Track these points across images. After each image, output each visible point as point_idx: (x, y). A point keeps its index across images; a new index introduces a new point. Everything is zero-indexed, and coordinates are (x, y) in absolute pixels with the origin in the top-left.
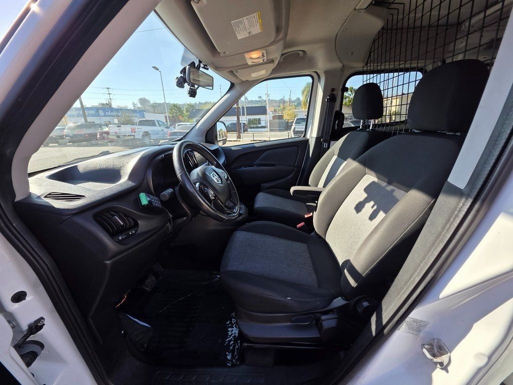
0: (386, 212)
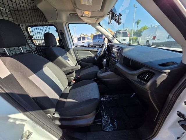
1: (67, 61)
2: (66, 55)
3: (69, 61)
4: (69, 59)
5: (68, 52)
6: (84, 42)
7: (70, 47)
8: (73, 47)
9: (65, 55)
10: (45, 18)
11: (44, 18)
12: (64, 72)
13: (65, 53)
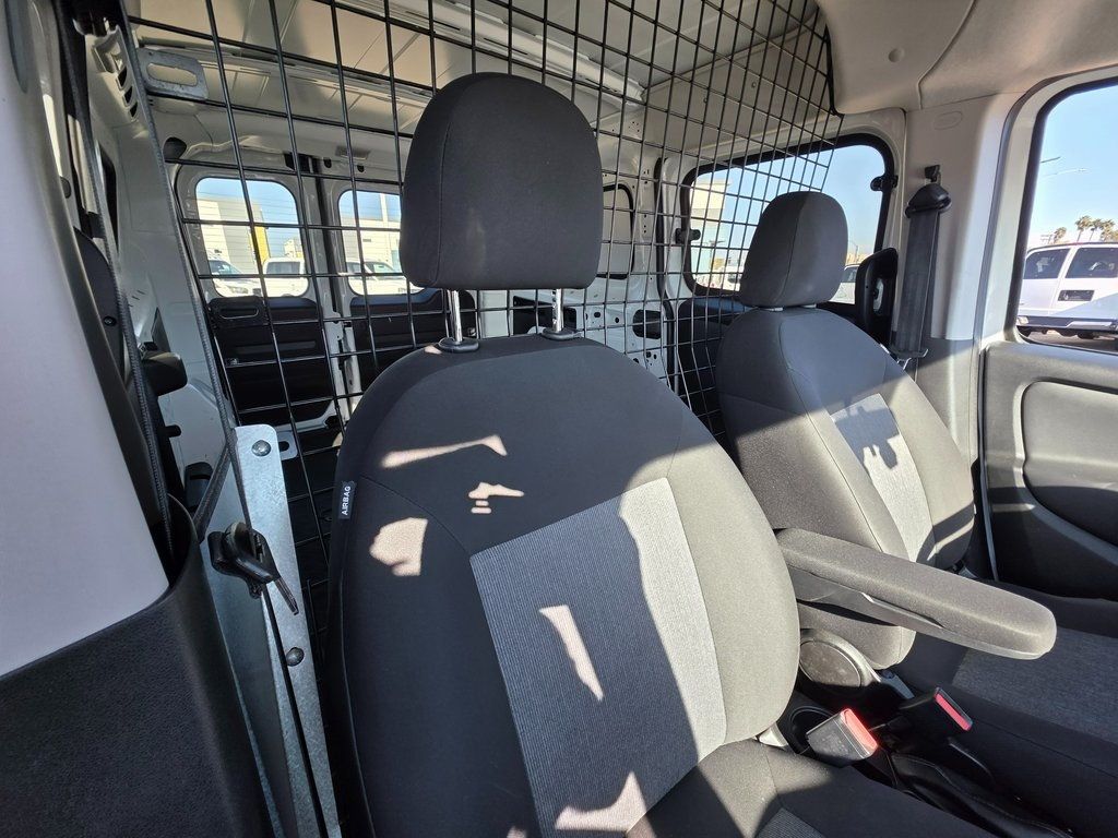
0: (895, 433)
1: (873, 461)
2: (887, 399)
3: (890, 460)
4: (897, 443)
5: (911, 370)
6: (1086, 295)
7: (959, 330)
8: (993, 337)
9: (873, 402)
10: (829, 79)
11: (821, 80)
12: (800, 577)
13: (885, 381)
